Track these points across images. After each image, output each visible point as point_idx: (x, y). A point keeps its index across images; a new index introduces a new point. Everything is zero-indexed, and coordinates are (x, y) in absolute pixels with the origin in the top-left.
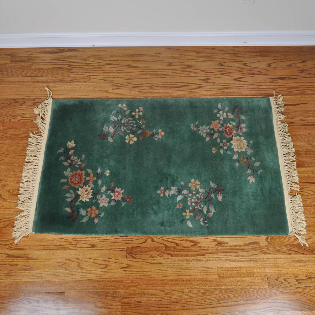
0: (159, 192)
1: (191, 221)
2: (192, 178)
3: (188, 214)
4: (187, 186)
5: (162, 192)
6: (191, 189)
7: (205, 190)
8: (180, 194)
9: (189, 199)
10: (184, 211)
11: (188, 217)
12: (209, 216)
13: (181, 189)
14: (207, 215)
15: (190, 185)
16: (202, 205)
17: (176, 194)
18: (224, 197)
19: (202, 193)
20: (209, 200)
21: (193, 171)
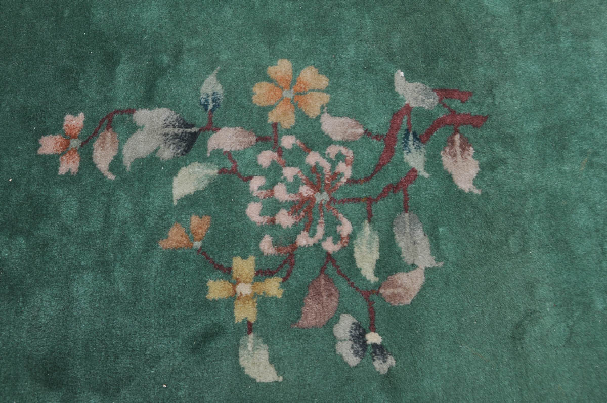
0: (49, 145)
1: (266, 341)
2: (275, 56)
3: (244, 289)
4: (246, 102)
5: (75, 143)
6: (272, 118)
7: (364, 125)
8: (193, 152)
9: (256, 183)
10: (220, 267)
11: (245, 312)
12: (394, 295)
13: (202, 119)
14: (386, 292)
15: (261, 93)
16: (345, 221)
17: (167, 153)
18: (488, 168)
19: (345, 143)
20: (394, 188)
21: (283, 12)
